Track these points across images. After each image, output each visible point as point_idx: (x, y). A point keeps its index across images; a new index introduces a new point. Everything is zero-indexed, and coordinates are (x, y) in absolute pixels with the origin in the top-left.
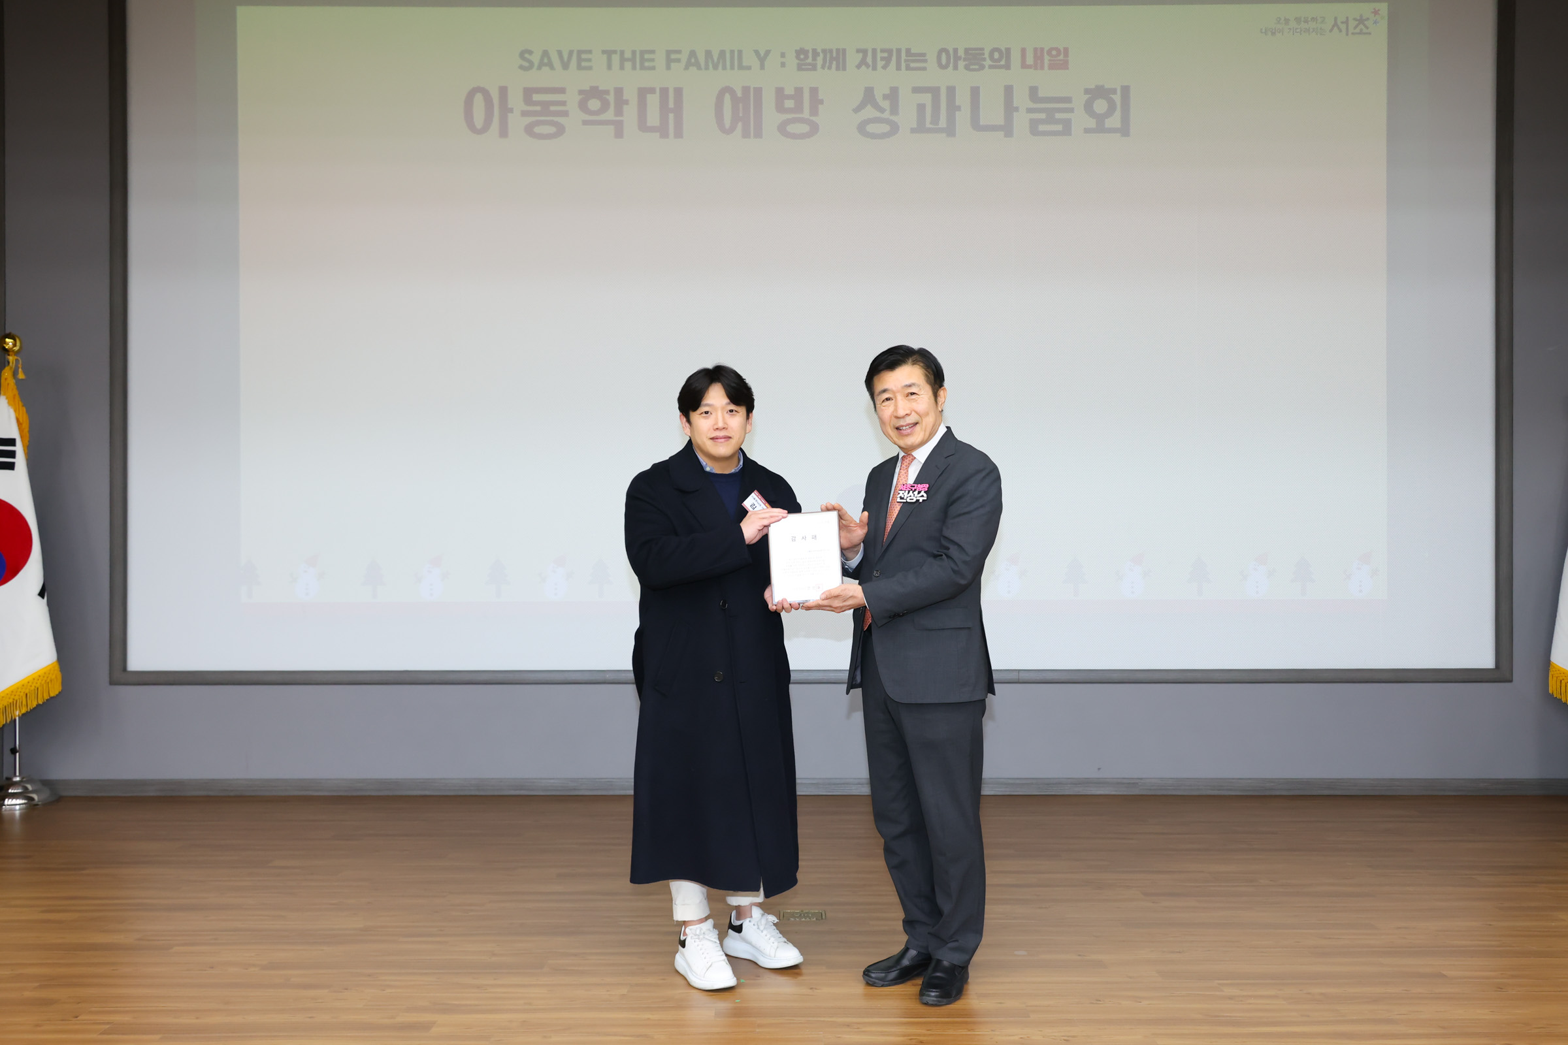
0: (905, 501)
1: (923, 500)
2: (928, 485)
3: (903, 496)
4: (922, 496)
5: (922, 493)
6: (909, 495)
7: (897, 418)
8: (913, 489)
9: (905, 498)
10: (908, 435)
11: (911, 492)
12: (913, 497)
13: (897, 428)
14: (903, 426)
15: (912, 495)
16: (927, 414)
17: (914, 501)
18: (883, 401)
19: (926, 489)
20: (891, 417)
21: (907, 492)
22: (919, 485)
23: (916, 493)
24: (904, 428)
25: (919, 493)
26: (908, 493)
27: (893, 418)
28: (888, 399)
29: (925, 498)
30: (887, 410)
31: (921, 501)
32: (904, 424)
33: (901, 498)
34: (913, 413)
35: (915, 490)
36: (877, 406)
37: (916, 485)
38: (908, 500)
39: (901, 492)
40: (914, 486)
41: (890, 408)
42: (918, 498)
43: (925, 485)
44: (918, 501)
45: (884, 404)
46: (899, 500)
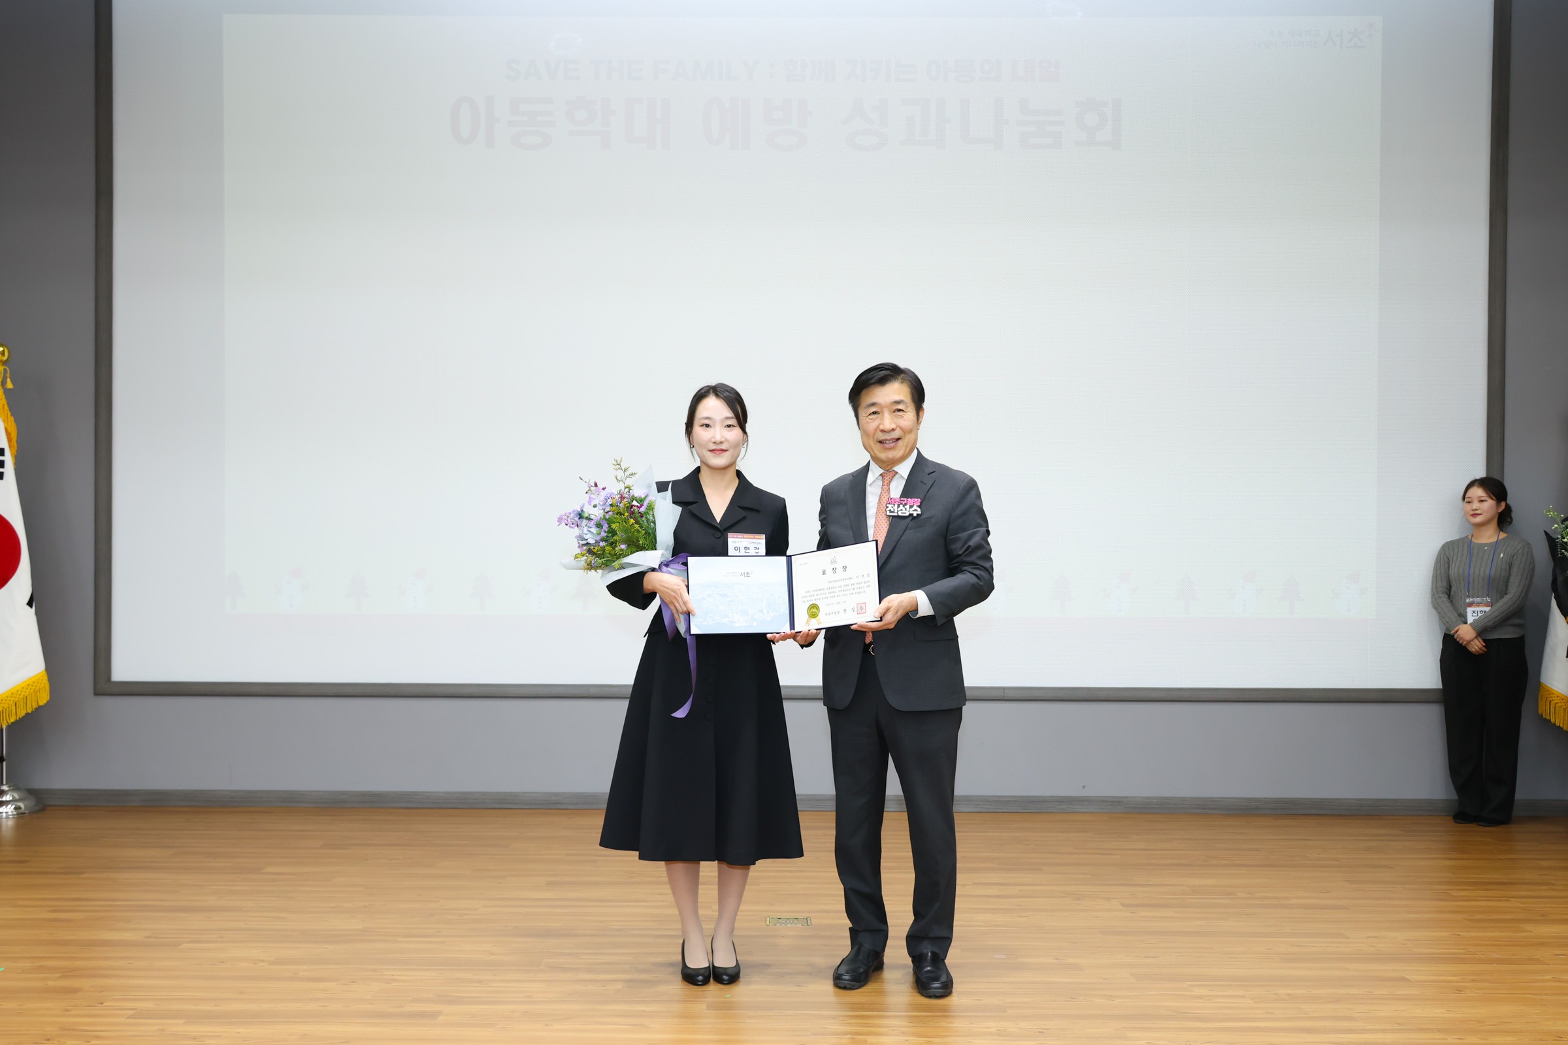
0: (896, 514)
1: (917, 514)
2: (919, 500)
3: (892, 510)
4: (916, 510)
5: (915, 507)
6: (899, 509)
7: (883, 431)
8: (903, 503)
9: (896, 511)
10: (890, 449)
11: (901, 506)
12: (904, 511)
13: (880, 442)
14: (886, 440)
15: (904, 509)
16: (910, 431)
17: (907, 514)
18: (870, 414)
19: (919, 504)
20: (876, 430)
21: (896, 506)
22: (909, 499)
23: (907, 507)
24: (887, 442)
25: (911, 507)
26: (899, 506)
27: (878, 430)
28: (874, 413)
29: (920, 513)
30: (872, 424)
31: (915, 515)
32: (889, 438)
33: (890, 511)
34: (898, 429)
35: (906, 504)
36: (861, 417)
37: (905, 499)
38: (900, 514)
39: (890, 506)
40: (904, 501)
41: (876, 421)
42: (911, 512)
43: (916, 500)
44: (911, 515)
45: (870, 417)
46: (888, 513)
